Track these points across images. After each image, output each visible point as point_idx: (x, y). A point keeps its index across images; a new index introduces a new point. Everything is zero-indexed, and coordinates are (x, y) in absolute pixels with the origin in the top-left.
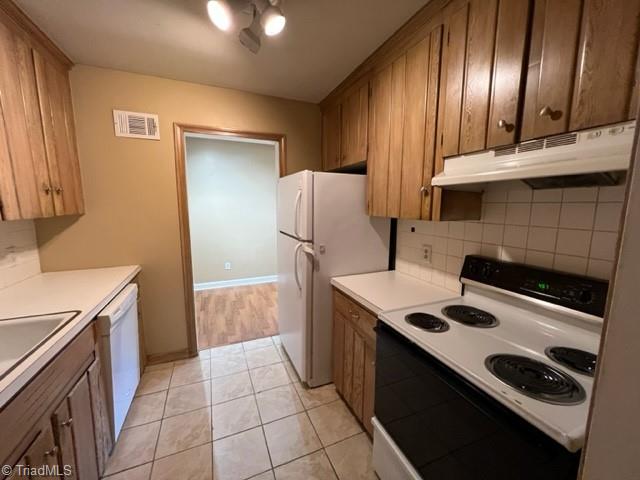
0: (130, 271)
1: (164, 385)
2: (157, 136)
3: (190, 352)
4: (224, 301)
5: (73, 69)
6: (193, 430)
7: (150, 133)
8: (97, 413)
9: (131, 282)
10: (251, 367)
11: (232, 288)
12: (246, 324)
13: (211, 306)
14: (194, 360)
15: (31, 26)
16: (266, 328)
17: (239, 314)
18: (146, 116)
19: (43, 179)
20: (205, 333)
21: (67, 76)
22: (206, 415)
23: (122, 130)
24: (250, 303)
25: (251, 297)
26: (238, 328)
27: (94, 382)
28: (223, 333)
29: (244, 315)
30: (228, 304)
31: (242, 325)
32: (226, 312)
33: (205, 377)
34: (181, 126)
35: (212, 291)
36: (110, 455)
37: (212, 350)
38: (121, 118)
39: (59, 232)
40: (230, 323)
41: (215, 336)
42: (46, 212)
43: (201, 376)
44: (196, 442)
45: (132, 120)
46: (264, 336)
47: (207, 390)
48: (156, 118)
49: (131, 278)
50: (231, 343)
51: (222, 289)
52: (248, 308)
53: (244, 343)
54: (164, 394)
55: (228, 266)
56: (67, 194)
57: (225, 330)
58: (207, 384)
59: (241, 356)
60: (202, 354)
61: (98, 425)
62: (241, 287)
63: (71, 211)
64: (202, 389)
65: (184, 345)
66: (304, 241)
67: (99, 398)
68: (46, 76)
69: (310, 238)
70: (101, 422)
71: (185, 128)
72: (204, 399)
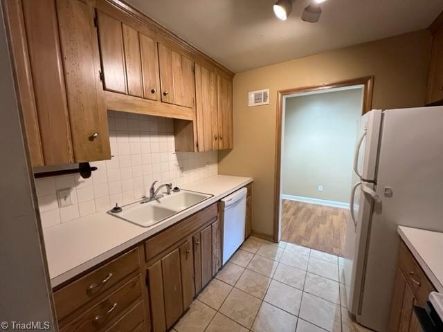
0: (247, 180)
1: (254, 250)
2: (268, 102)
3: (274, 239)
4: (312, 213)
5: (235, 76)
6: (257, 285)
7: (264, 101)
8: (214, 246)
9: (245, 186)
10: (310, 270)
11: (321, 206)
12: (321, 237)
13: (301, 214)
14: (275, 244)
15: (217, 65)
16: (337, 247)
17: (318, 227)
18: (263, 91)
19: (215, 133)
20: (289, 230)
21: (232, 81)
22: (267, 282)
23: (251, 102)
24: (332, 222)
25: (335, 217)
26: (313, 237)
27: (214, 231)
28: (300, 236)
29: (322, 229)
30: (313, 216)
31: (317, 237)
32: (309, 222)
33: (276, 259)
34: (281, 92)
35: (306, 204)
36: (219, 270)
37: (288, 243)
38: (252, 96)
39: (224, 157)
40: (308, 231)
41: (294, 235)
42: (221, 147)
43: (274, 257)
44: (254, 294)
45: (256, 95)
46: (331, 252)
47: (274, 267)
48: (268, 91)
49: (246, 184)
50: (303, 246)
51: (314, 205)
52: (328, 224)
53: (312, 250)
54: (252, 255)
55: (320, 188)
56: (225, 139)
57: (302, 235)
58: (275, 264)
59: (306, 258)
60: (281, 243)
61: (214, 252)
62: (330, 207)
63: (226, 147)
64: (272, 265)
65: (270, 232)
66: (364, 180)
67: (216, 240)
68: (222, 85)
69: (373, 179)
70: (216, 251)
71: (284, 93)
72: (270, 272)
